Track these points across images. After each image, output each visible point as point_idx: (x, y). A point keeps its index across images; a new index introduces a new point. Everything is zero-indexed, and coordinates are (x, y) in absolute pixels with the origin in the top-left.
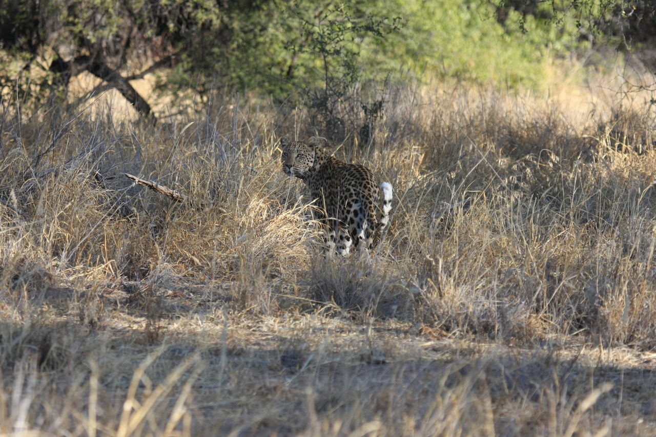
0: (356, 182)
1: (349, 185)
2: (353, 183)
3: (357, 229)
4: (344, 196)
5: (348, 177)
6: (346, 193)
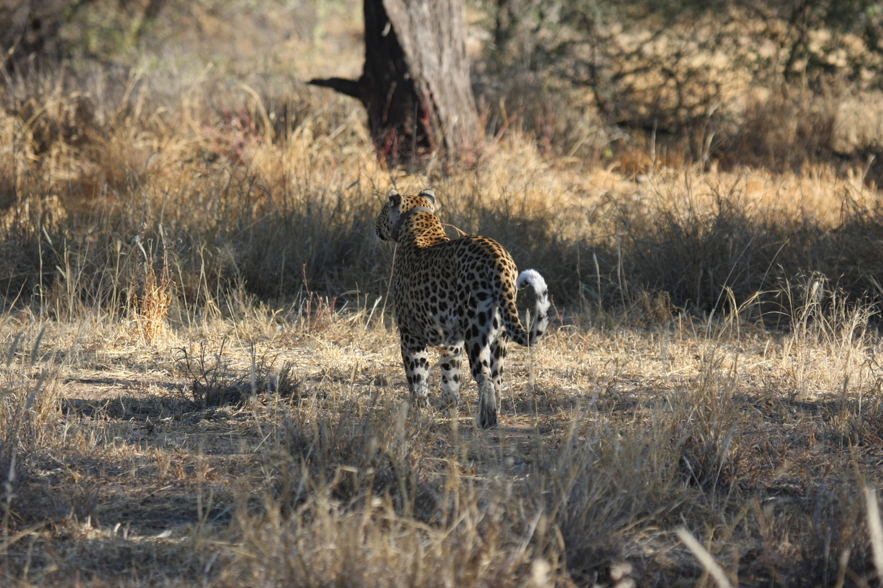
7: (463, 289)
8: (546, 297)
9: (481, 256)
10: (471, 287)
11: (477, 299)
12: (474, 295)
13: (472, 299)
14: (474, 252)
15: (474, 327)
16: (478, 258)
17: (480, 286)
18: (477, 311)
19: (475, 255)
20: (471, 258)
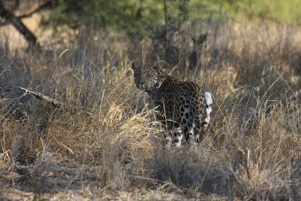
0: (187, 93)
1: (182, 95)
2: (185, 93)
3: (188, 128)
4: (178, 103)
5: (182, 89)
6: (180, 101)
7: (178, 105)
8: (211, 107)
9: (187, 90)
10: (182, 103)
11: (184, 108)
12: (183, 106)
13: (182, 108)
14: (184, 89)
15: (184, 120)
16: (185, 91)
17: (185, 102)
18: (184, 113)
19: (184, 90)
20: (183, 91)
